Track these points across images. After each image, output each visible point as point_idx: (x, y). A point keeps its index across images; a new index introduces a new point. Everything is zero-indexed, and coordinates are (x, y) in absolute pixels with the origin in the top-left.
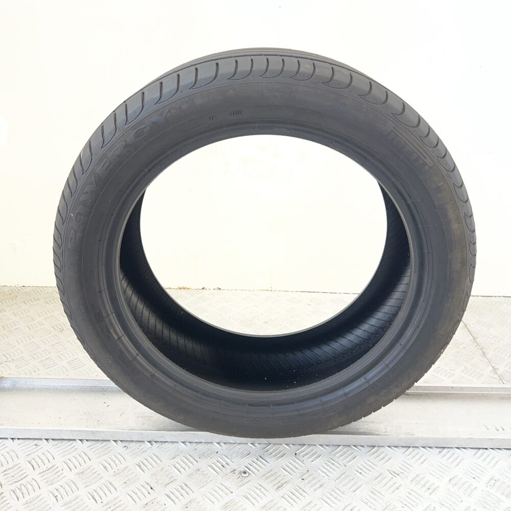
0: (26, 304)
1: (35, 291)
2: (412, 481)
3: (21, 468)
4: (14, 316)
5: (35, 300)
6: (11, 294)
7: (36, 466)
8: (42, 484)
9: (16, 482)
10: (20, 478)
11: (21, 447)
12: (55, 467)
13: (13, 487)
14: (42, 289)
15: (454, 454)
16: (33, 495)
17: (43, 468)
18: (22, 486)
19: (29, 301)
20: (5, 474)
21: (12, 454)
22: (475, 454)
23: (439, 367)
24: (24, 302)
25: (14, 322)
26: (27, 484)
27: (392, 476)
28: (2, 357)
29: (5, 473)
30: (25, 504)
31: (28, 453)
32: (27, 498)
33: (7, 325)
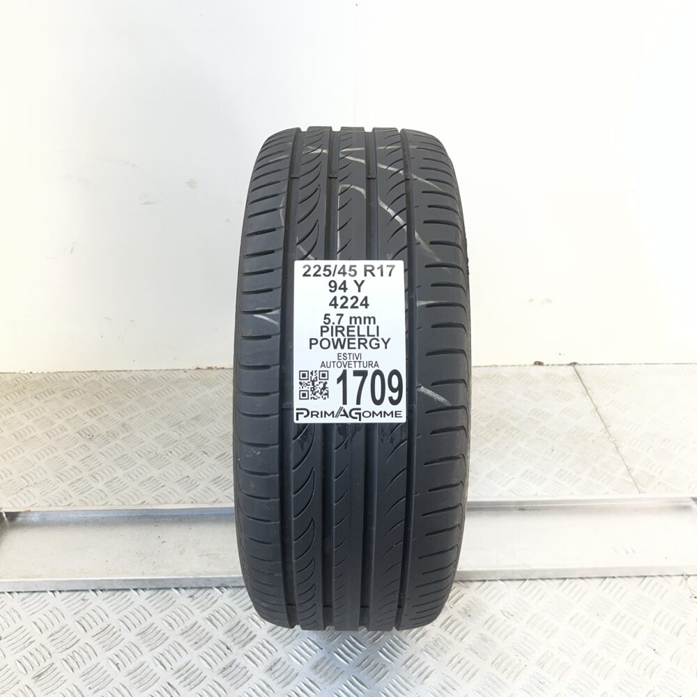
0: (38, 399)
1: (48, 379)
2: (528, 623)
3: (71, 631)
4: (25, 418)
5: (50, 394)
6: (16, 385)
7: (87, 627)
8: (98, 649)
9: (67, 649)
10: (71, 644)
11: (66, 603)
12: (111, 627)
13: (64, 655)
14: (55, 376)
15: (576, 586)
16: (89, 664)
17: (97, 629)
18: (75, 654)
19: (42, 394)
20: (53, 640)
21: (56, 612)
22: (600, 585)
23: (561, 470)
24: (36, 397)
25: (27, 428)
26: (81, 650)
27: (505, 618)
28: (21, 480)
29: (52, 638)
30: (82, 676)
31: (75, 611)
32: (84, 668)
33: (19, 433)
